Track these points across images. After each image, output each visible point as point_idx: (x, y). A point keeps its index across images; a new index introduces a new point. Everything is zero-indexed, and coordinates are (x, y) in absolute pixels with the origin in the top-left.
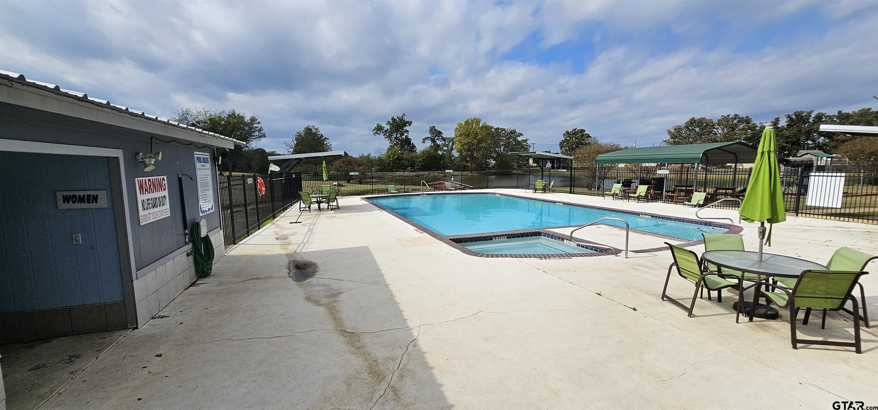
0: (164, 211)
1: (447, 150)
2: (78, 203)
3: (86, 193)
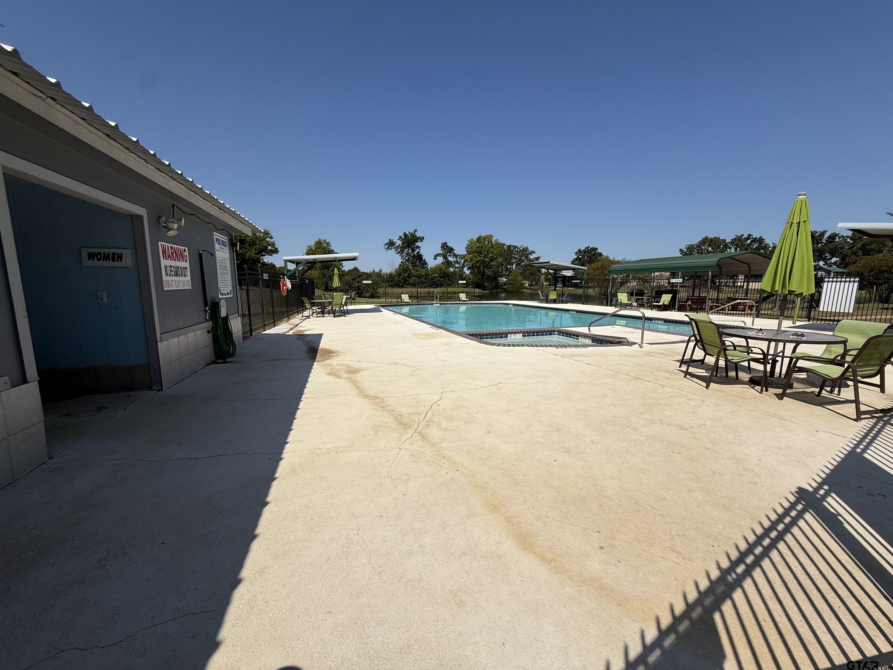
0: (187, 282)
1: (459, 267)
2: (103, 260)
3: (110, 251)
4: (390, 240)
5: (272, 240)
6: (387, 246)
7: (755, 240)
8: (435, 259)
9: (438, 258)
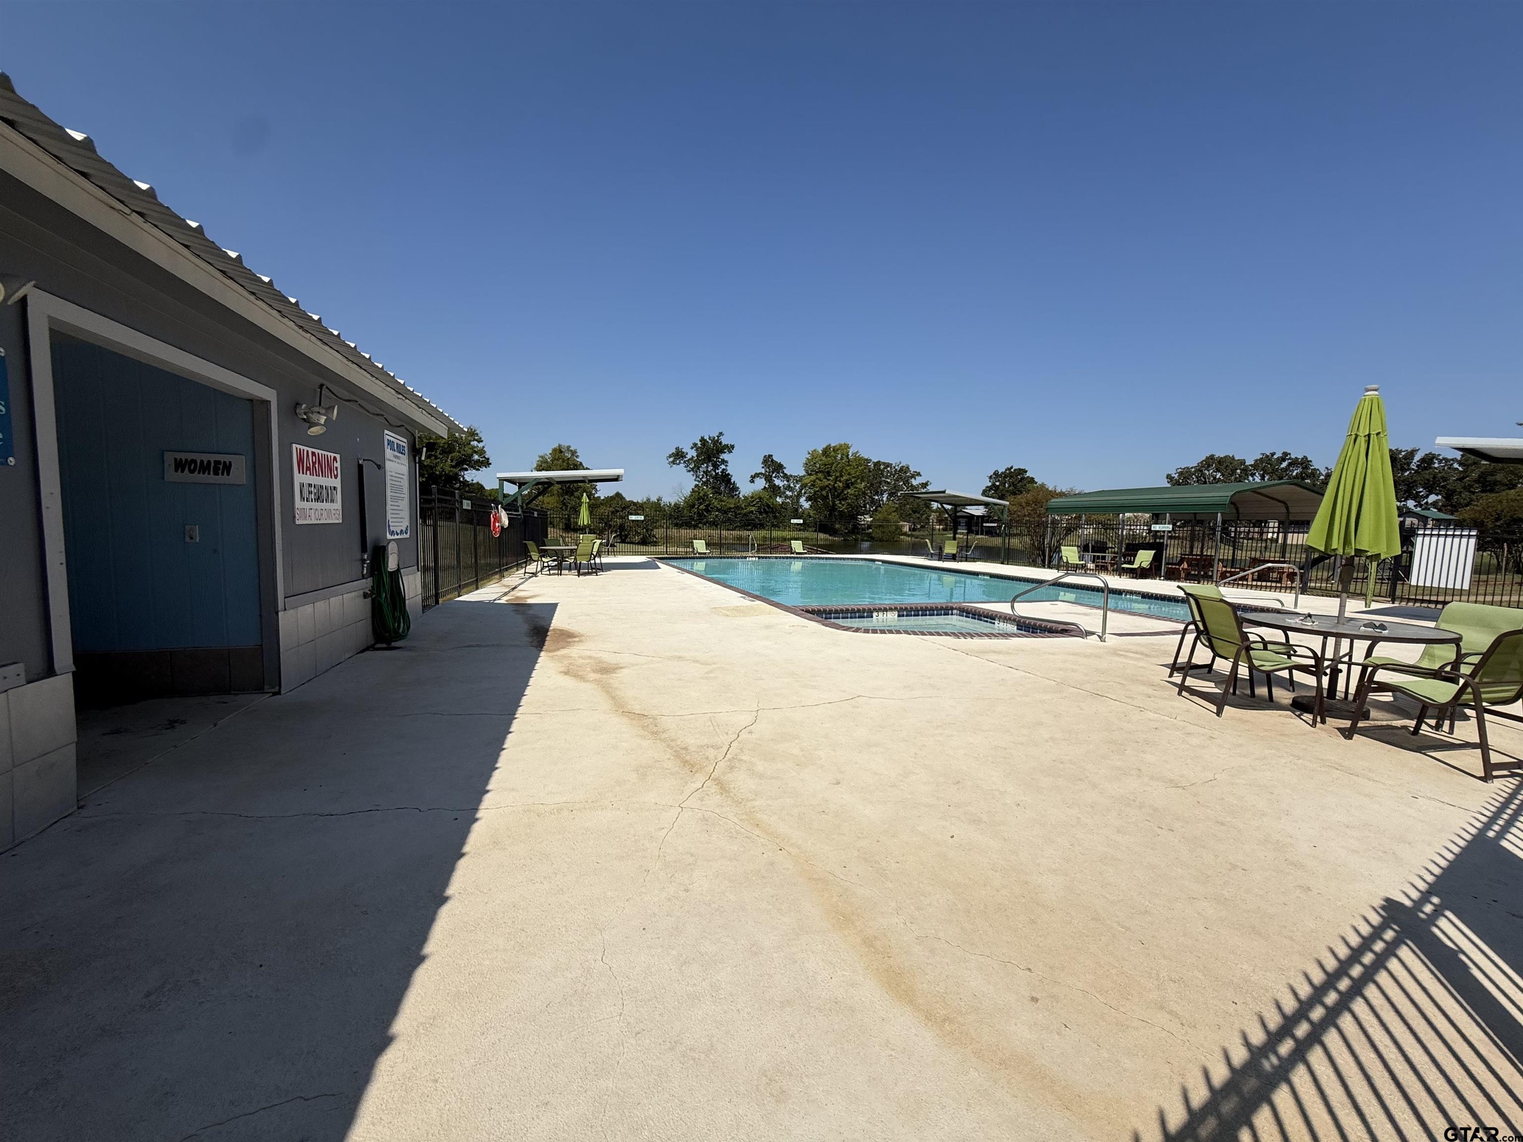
0: (334, 512)
1: (791, 496)
2: (199, 473)
3: (213, 458)
4: (677, 448)
5: (480, 445)
6: (671, 459)
7: (1294, 463)
8: (752, 481)
9: (757, 480)
